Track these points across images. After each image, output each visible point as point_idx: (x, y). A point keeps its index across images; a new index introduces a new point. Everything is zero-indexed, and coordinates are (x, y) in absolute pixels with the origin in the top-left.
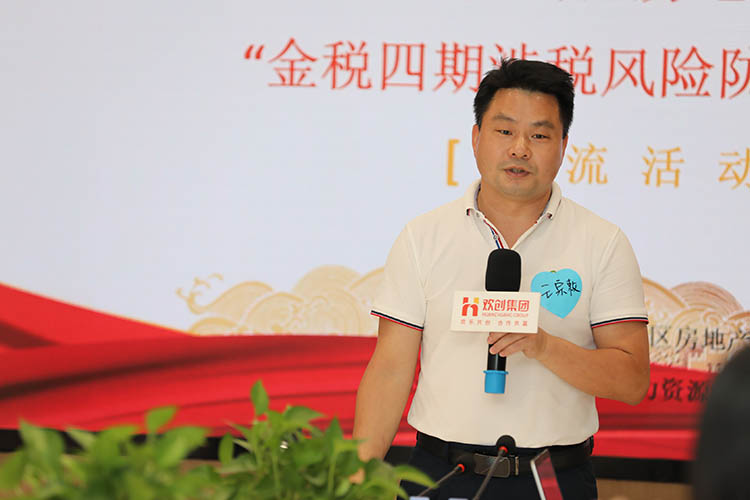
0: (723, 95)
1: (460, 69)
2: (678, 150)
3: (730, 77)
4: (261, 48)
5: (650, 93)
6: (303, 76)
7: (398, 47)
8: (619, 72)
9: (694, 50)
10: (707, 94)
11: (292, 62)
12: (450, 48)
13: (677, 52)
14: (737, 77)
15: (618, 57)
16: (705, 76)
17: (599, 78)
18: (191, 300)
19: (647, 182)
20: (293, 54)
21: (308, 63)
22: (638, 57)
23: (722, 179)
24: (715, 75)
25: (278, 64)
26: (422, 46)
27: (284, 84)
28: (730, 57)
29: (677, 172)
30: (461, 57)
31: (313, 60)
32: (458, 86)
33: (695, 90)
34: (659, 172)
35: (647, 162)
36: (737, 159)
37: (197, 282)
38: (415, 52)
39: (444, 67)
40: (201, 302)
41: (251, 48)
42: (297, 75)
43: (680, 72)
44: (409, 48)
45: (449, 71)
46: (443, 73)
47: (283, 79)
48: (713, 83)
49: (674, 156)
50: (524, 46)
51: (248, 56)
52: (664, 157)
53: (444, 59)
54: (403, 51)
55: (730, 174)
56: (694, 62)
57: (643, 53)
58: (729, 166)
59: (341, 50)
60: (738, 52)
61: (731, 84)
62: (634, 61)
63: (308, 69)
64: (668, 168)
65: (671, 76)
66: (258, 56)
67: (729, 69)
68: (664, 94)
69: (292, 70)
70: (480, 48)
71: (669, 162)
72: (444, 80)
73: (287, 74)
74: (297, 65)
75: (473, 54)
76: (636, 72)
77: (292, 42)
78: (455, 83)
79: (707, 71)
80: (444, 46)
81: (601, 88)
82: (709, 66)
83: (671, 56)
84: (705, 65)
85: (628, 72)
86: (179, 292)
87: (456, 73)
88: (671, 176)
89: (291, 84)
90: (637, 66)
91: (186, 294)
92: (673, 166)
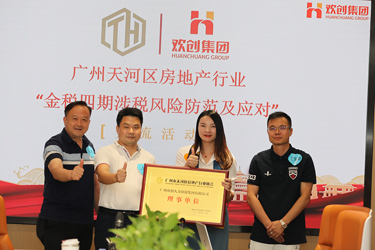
0: (186, 113)
1: (106, 103)
2: (173, 129)
3: (188, 107)
4: (42, 95)
5: (164, 111)
6: (55, 104)
7: (86, 96)
8: (155, 105)
9: (177, 99)
10: (181, 112)
11: (52, 100)
12: (102, 96)
13: (172, 99)
14: (190, 108)
15: (154, 100)
16: (181, 107)
17: (149, 106)
18: (18, 174)
19: (163, 138)
20: (52, 97)
21: (57, 100)
22: (160, 101)
23: (185, 138)
24: (184, 106)
25: (47, 100)
26: (94, 96)
27: (49, 107)
28: (188, 101)
29: (172, 135)
30: (106, 99)
31: (59, 100)
32: (105, 108)
33: (178, 111)
34: (167, 135)
35: (163, 132)
36: (190, 132)
37: (20, 168)
38: (91, 97)
39: (100, 102)
40: (21, 174)
41: (39, 95)
42: (53, 104)
43: (173, 105)
44: (89, 96)
45: (102, 104)
46: (100, 104)
47: (49, 105)
48: (183, 109)
49: (172, 131)
50: (125, 96)
51: (38, 98)
52: (169, 131)
53: (100, 100)
54: (88, 97)
55: (188, 136)
56: (177, 103)
57: (162, 99)
58: (188, 134)
59: (68, 96)
60: (190, 100)
61: (188, 110)
62: (159, 102)
63: (57, 102)
64: (170, 134)
65: (170, 107)
66: (41, 98)
67: (188, 105)
68: (168, 112)
69: (52, 102)
70: (112, 97)
71: (170, 132)
72: (100, 106)
73: (50, 104)
74: (53, 101)
75: (110, 98)
76: (160, 105)
77: (52, 93)
78: (104, 107)
79: (181, 105)
80: (100, 96)
81: (149, 110)
82: (182, 104)
83: (170, 100)
84: (181, 104)
85: (158, 105)
86: (14, 172)
87: (104, 104)
88: (171, 137)
89: (52, 107)
90: (160, 103)
91: (17, 172)
92: (171, 134)
